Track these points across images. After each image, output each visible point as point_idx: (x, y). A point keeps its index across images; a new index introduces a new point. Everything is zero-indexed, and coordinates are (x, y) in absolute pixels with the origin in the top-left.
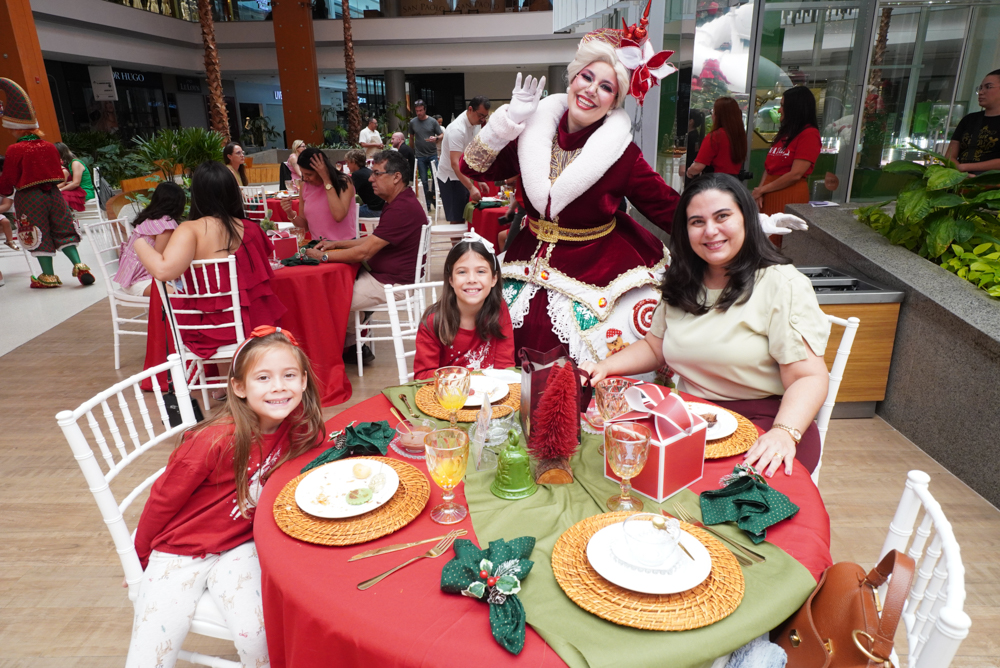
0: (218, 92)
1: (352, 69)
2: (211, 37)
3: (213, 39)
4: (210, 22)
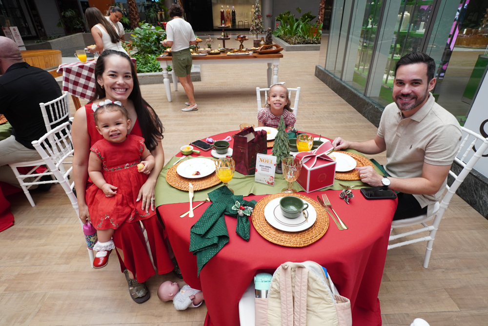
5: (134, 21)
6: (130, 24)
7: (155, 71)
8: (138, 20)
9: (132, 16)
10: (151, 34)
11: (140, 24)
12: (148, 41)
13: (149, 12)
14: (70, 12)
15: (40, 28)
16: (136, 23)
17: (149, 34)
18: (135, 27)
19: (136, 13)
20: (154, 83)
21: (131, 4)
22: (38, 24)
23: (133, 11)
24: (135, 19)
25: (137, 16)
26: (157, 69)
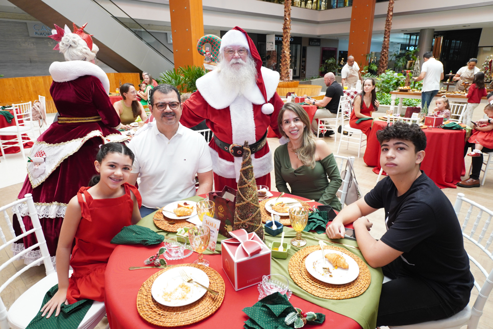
0: (287, 44)
1: (389, 29)
2: (288, 13)
3: (289, 14)
4: (289, 4)
5: (381, 69)
6: (377, 71)
7: (387, 104)
8: (386, 68)
9: (381, 65)
10: (391, 79)
11: (386, 71)
12: (388, 83)
13: (399, 61)
14: (332, 60)
15: (303, 71)
16: (383, 70)
17: (391, 78)
18: (381, 73)
19: (386, 62)
20: (382, 112)
21: (383, 55)
22: (303, 68)
23: (384, 60)
24: (383, 67)
25: (385, 65)
26: (389, 103)
